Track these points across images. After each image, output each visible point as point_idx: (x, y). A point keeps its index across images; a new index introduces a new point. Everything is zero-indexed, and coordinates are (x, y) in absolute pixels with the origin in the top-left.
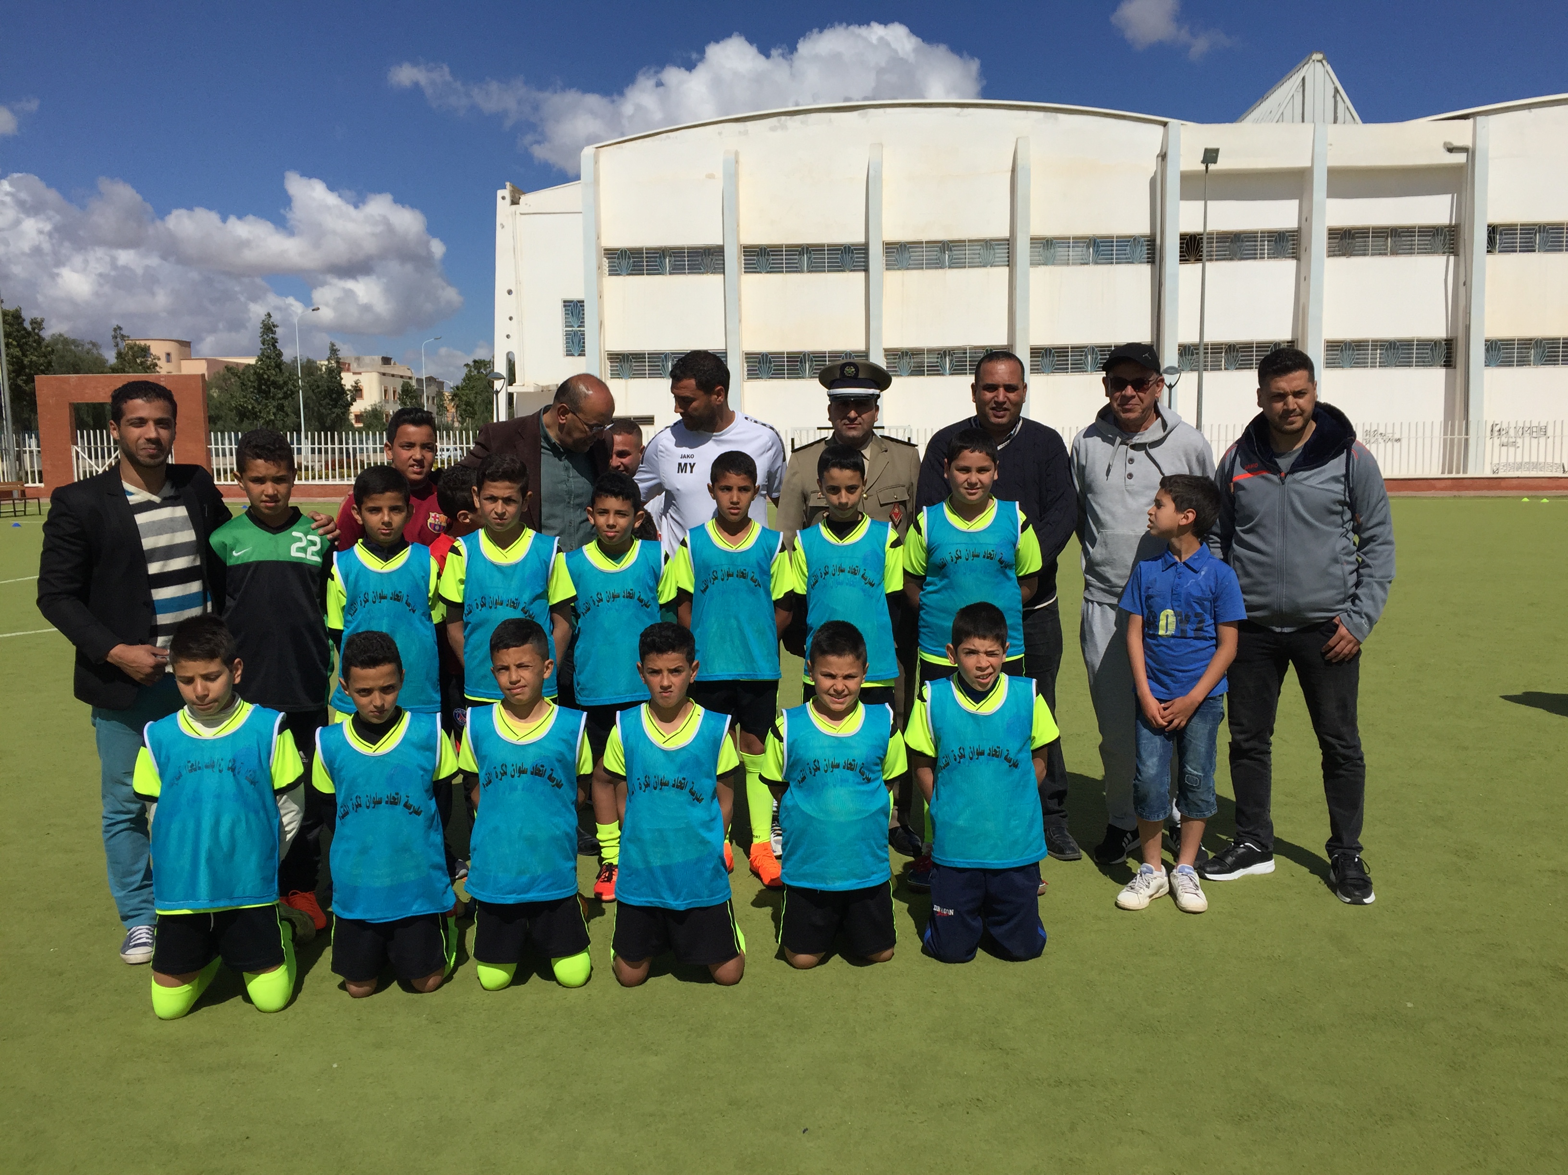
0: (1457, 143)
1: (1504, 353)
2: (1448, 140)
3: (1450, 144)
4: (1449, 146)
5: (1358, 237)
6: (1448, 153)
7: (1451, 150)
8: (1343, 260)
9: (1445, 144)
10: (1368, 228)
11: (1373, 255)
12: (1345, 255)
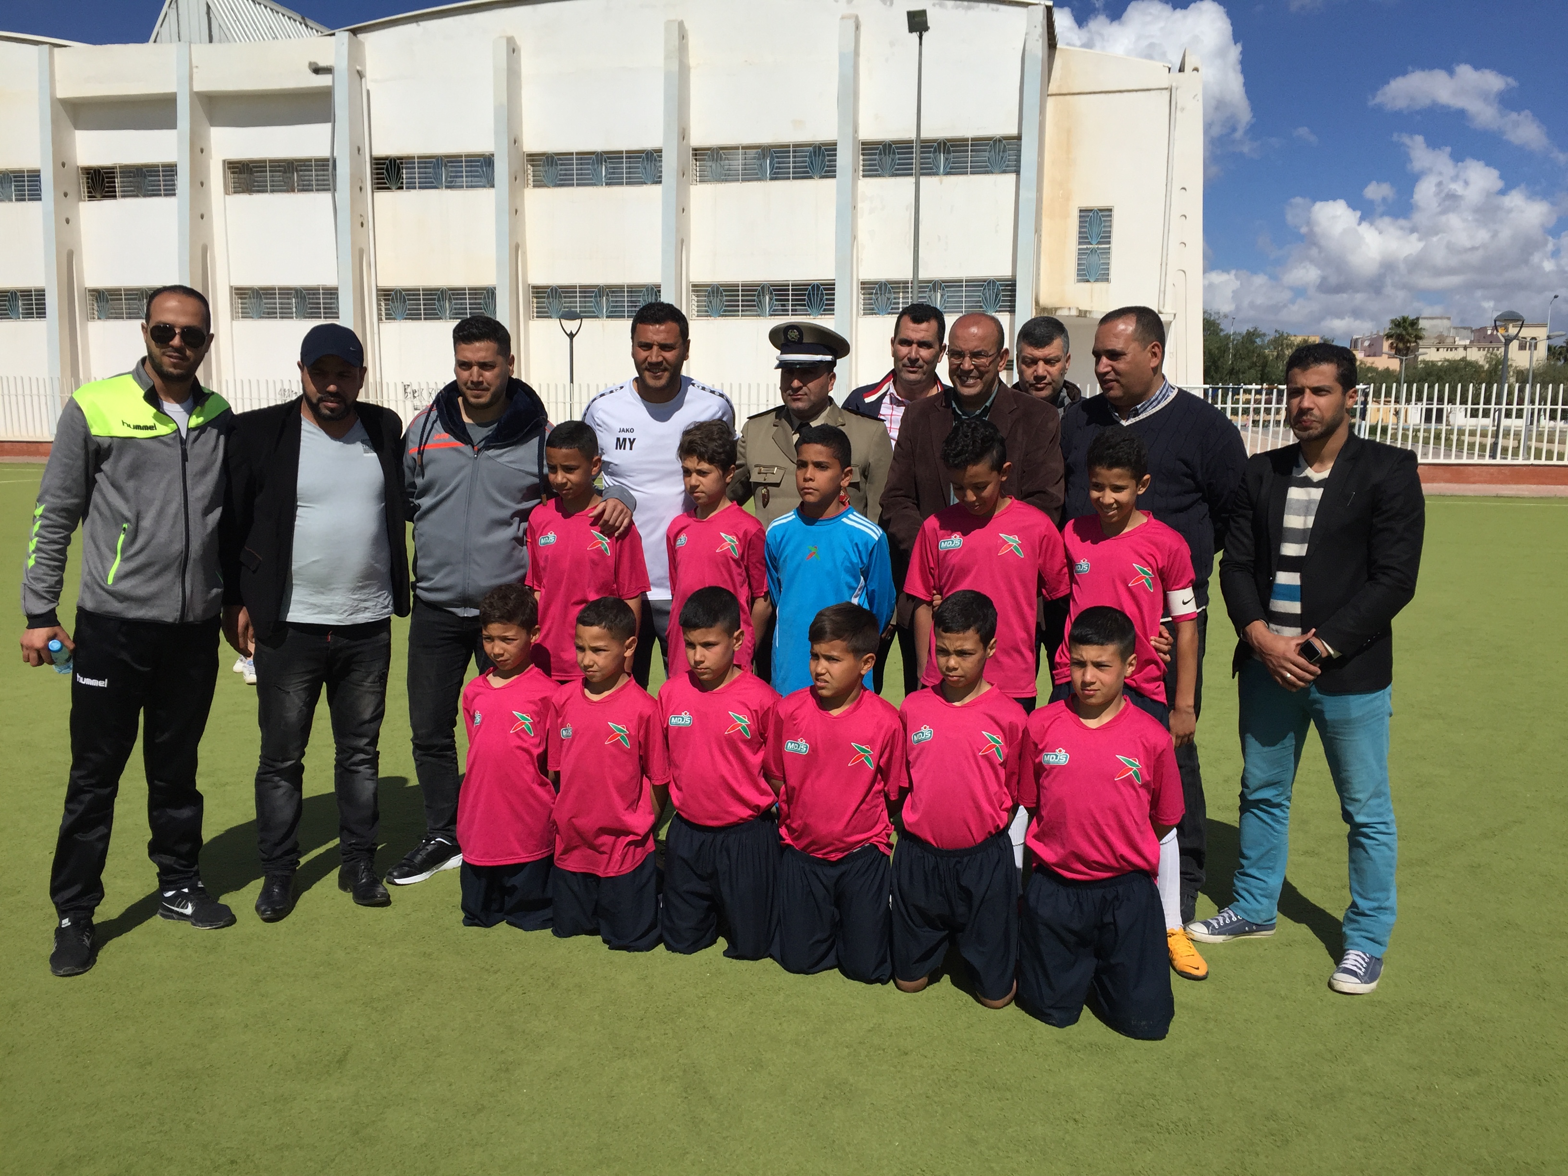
0: (322, 63)
1: (410, 305)
2: (313, 60)
3: (315, 63)
4: (313, 67)
5: (257, 172)
6: (314, 75)
7: (317, 70)
8: (244, 198)
9: (310, 64)
10: (265, 161)
11: (272, 191)
12: (243, 192)
